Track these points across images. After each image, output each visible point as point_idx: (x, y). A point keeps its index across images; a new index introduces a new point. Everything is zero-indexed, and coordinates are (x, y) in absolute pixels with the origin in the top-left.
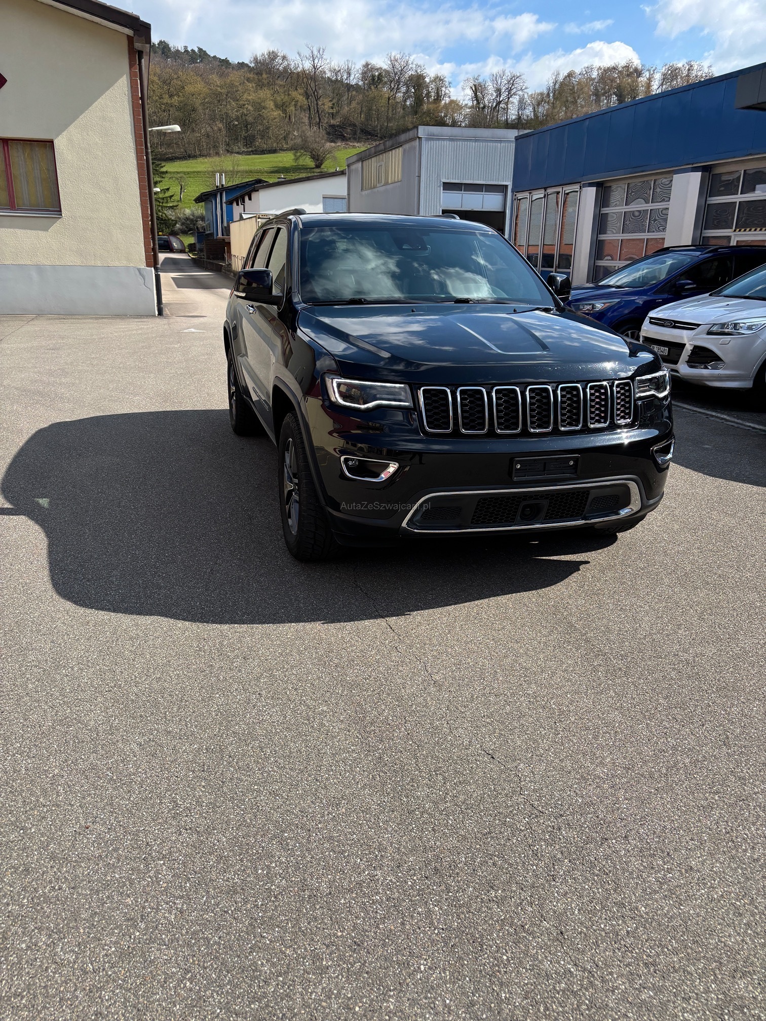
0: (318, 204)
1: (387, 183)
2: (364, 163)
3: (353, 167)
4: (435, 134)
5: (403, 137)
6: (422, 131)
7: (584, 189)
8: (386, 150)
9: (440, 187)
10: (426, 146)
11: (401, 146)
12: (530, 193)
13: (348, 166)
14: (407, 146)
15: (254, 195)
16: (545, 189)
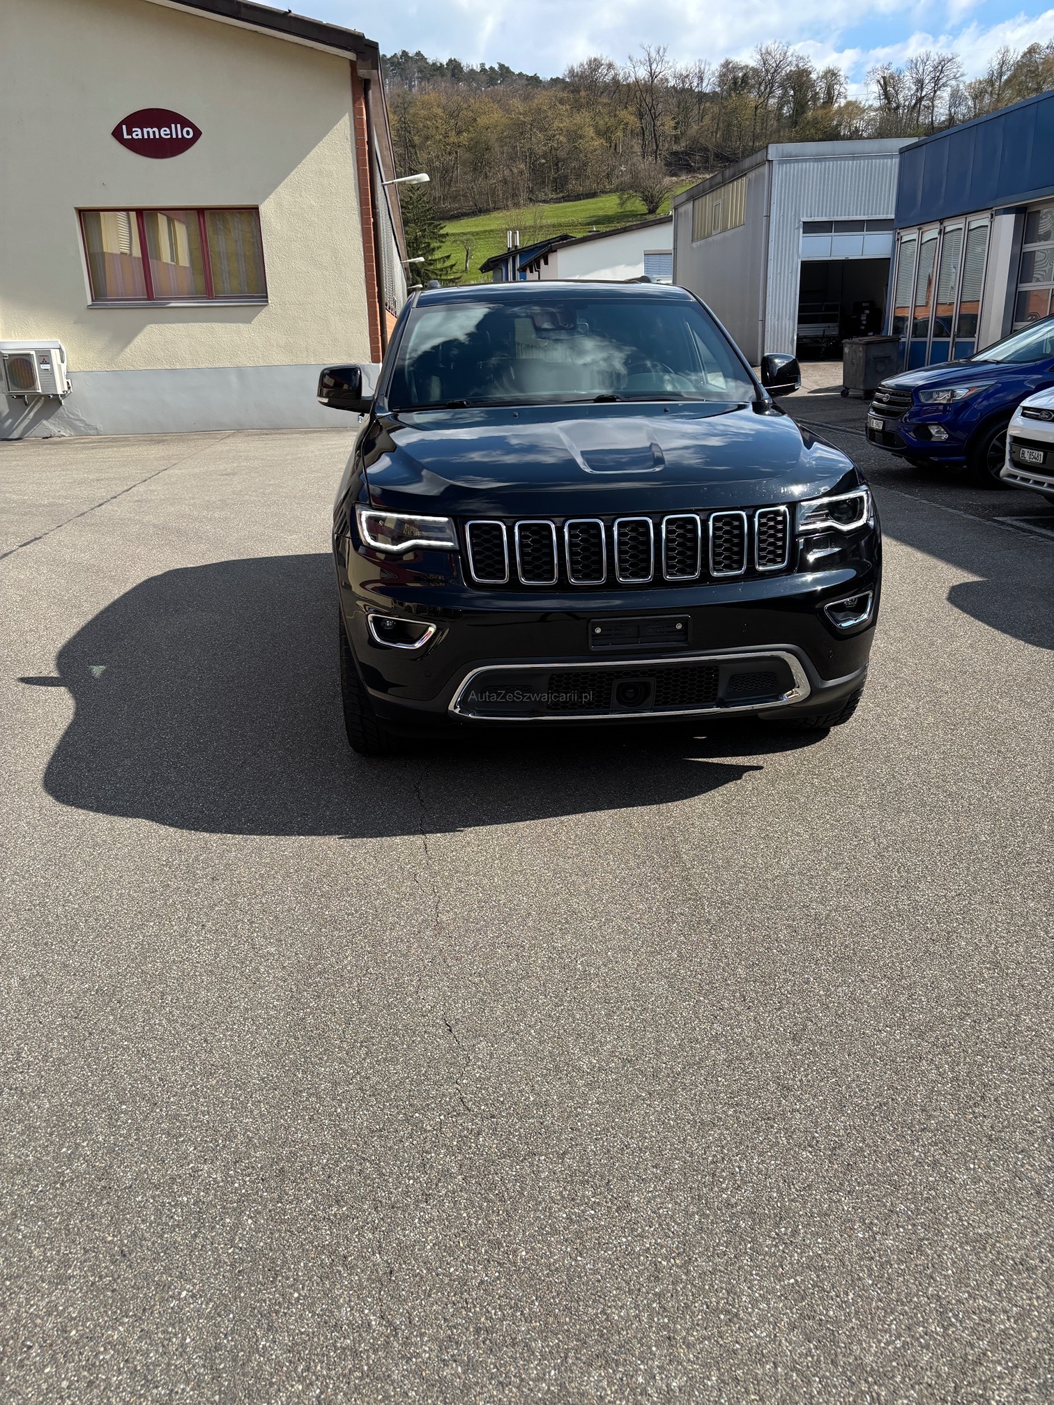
0: (637, 263)
1: (725, 230)
2: (697, 202)
3: (682, 210)
4: (793, 154)
5: (747, 163)
6: (774, 151)
7: (997, 218)
8: (724, 183)
9: (798, 228)
10: (779, 172)
11: (746, 174)
12: (920, 229)
13: (676, 209)
14: (752, 175)
15: (551, 258)
16: (941, 221)
